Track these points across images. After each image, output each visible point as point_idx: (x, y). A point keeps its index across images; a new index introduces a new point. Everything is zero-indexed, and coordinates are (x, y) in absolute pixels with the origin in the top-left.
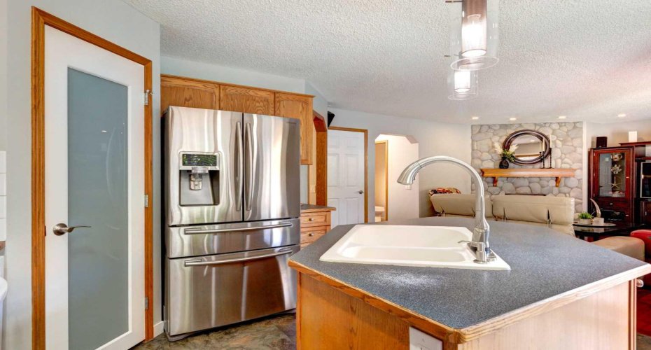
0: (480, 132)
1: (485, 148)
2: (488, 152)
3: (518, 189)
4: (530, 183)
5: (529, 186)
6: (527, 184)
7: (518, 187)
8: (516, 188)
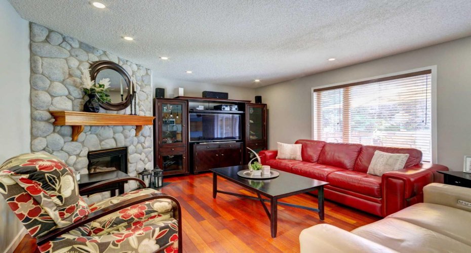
0: (47, 40)
1: (59, 74)
2: (63, 82)
3: (103, 143)
4: (114, 133)
5: (114, 138)
6: (112, 135)
7: (103, 140)
8: (101, 141)
